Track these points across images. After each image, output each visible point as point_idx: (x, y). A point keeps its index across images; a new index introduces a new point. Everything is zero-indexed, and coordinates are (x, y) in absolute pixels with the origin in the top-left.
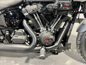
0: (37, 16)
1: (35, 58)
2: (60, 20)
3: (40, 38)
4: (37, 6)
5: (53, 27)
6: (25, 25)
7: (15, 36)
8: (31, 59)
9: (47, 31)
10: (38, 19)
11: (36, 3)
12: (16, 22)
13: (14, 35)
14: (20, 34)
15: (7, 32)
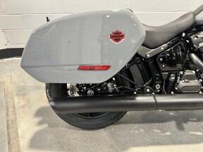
7: (183, 81)
15: (173, 76)
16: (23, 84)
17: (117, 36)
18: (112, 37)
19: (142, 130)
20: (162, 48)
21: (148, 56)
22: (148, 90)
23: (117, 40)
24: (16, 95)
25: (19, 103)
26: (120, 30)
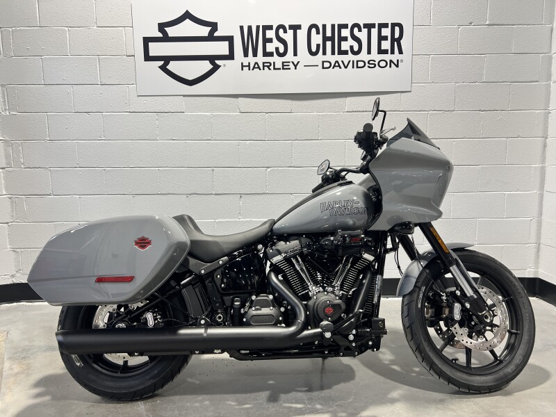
0: (298, 261)
1: (294, 393)
2: (350, 269)
3: (311, 309)
4: (300, 242)
5: (337, 283)
6: (275, 283)
7: (253, 308)
8: (282, 395)
9: (326, 293)
10: (302, 269)
11: (297, 237)
12: (251, 281)
13: (250, 307)
14: (265, 304)
15: (237, 301)
16: (26, 343)
17: (143, 243)
18: (137, 243)
19: (207, 403)
20: (221, 262)
21: (203, 272)
22: (203, 322)
23: (143, 247)
24: (10, 358)
25: (12, 369)
26: (146, 236)
